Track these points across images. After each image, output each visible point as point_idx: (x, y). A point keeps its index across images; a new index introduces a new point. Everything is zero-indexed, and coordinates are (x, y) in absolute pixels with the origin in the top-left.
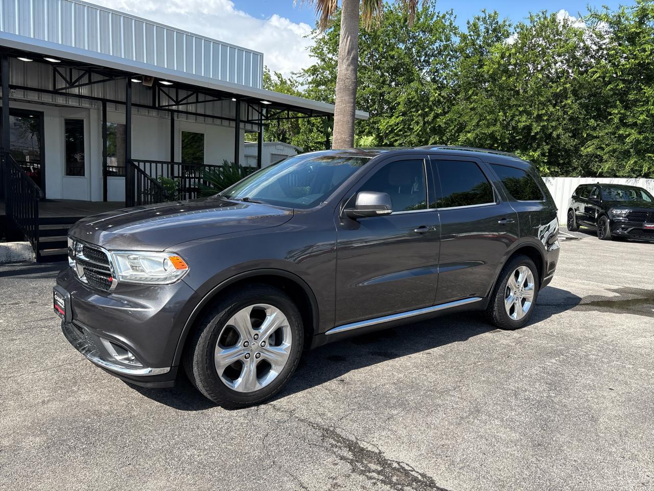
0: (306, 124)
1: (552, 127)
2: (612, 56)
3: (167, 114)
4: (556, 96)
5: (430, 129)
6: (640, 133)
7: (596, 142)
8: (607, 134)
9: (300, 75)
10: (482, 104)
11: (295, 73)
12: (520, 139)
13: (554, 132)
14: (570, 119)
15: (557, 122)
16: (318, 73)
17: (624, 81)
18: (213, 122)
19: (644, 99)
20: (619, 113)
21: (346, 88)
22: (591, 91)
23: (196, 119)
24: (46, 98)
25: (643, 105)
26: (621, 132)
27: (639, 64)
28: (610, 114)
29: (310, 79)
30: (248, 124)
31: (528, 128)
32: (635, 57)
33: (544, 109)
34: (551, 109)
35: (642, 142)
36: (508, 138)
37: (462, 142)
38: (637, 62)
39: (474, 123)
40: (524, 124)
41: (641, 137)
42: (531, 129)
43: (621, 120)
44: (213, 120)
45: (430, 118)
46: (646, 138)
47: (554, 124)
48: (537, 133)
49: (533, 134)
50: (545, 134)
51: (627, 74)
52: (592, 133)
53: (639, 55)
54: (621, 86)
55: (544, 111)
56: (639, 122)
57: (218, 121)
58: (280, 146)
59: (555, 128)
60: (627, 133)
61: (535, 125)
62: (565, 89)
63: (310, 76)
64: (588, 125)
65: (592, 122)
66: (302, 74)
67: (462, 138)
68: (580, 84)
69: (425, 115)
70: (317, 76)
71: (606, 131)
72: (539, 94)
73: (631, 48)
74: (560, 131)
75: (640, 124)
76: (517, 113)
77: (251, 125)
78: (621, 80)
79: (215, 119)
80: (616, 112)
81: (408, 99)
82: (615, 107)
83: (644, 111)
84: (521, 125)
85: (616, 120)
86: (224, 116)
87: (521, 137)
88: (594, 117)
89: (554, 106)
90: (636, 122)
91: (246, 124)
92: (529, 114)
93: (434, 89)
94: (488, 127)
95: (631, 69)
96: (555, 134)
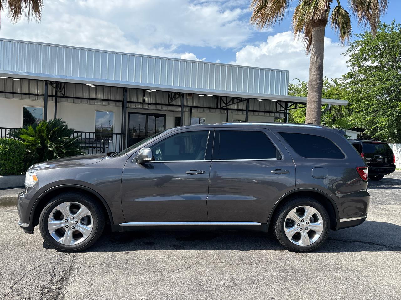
24: (165, 108)
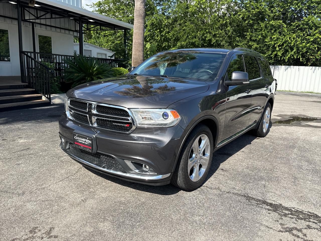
0: (96, 34)
1: (220, 40)
2: (248, 7)
3: (29, 24)
4: (222, 25)
5: (163, 39)
6: (258, 44)
7: (239, 48)
8: (243, 44)
9: (91, 6)
10: (189, 27)
11: (88, 5)
12: (206, 45)
13: (221, 43)
14: (228, 37)
15: (222, 38)
16: (101, 6)
17: (252, 20)
18: (56, 30)
19: (260, 29)
20: (249, 35)
21: (140, 15)
22: (238, 23)
23: (46, 29)
25: (259, 31)
26: (250, 44)
27: (259, 12)
28: (246, 35)
29: (97, 9)
30: (75, 32)
31: (210, 40)
32: (258, 8)
33: (217, 31)
34: (220, 31)
35: (258, 49)
36: (201, 45)
37: (178, 46)
38: (259, 10)
39: (185, 37)
40: (209, 38)
41: (258, 46)
42: (212, 41)
43: (250, 38)
44: (56, 29)
45: (163, 34)
46: (260, 47)
47: (221, 39)
48: (214, 43)
49: (212, 43)
50: (217, 44)
51: (253, 16)
52: (237, 43)
53: (260, 7)
54: (251, 22)
55: (217, 32)
56: (258, 39)
57: (58, 30)
58: (87, 45)
59: (222, 41)
60: (253, 44)
61: (213, 39)
62: (226, 22)
63: (97, 7)
64: (236, 40)
65: (237, 39)
66: (92, 6)
67: (179, 44)
68: (234, 20)
69: (161, 32)
70: (101, 8)
71: (243, 43)
72: (216, 24)
73: (256, 4)
74: (224, 42)
75: (258, 40)
76: (205, 33)
77: (76, 33)
78: (251, 19)
79: (57, 29)
80: (248, 34)
81: (152, 23)
82: (248, 32)
83: (260, 34)
84: (207, 39)
85: (248, 38)
86: (61, 27)
87: (207, 44)
88: (238, 36)
89: (222, 30)
90: (256, 39)
91: (74, 32)
92: (210, 33)
93: (165, 19)
94: (192, 39)
95: (255, 13)
96: (222, 44)
